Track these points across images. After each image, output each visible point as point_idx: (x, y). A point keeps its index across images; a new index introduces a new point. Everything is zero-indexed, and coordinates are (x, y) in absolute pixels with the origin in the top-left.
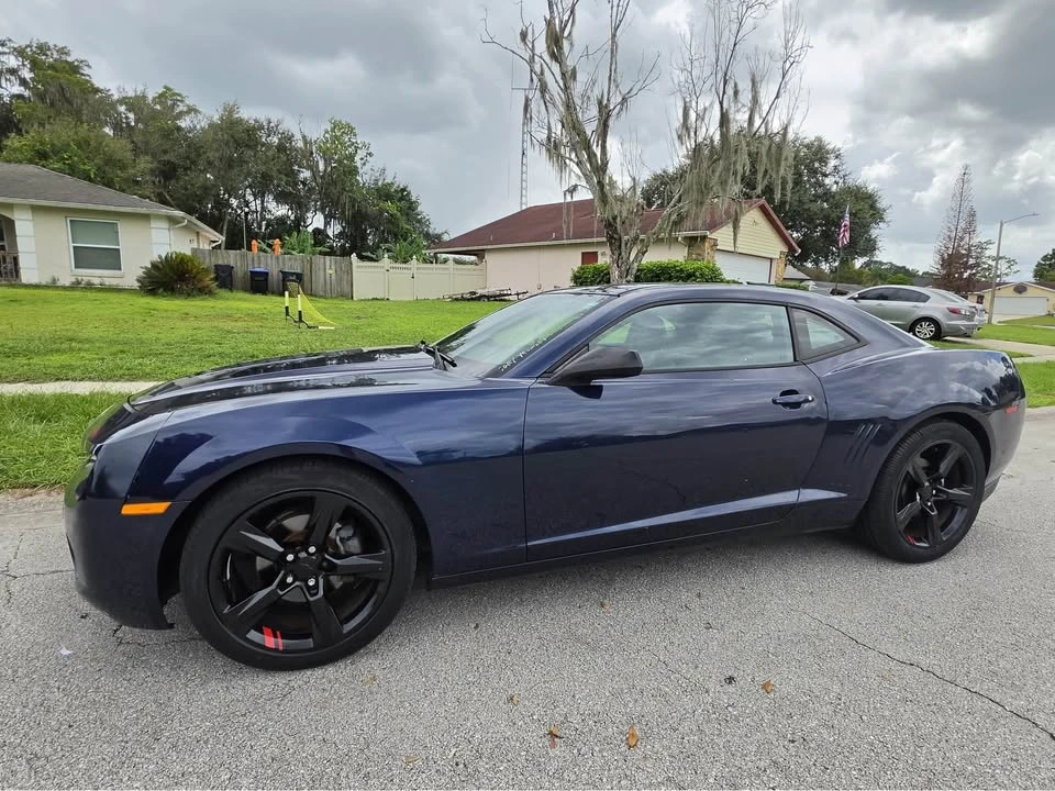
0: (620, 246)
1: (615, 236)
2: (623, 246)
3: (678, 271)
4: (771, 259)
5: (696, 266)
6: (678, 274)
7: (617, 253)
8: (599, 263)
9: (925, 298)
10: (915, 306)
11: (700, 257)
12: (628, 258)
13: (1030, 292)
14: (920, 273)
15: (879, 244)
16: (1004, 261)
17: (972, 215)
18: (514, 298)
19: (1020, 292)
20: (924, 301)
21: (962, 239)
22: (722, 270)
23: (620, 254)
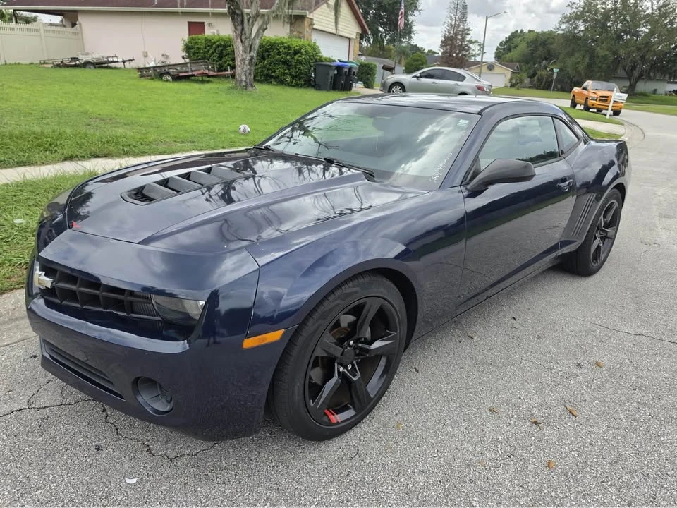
0: (242, 22)
1: (237, 11)
2: (246, 21)
3: (285, 48)
4: (350, 39)
5: (301, 43)
6: (286, 50)
7: (239, 28)
8: (206, 33)
9: (462, 78)
10: (456, 85)
11: (301, 35)
12: (251, 34)
13: (496, 68)
14: (426, 51)
15: (414, 28)
16: (477, 44)
17: (465, 8)
18: (120, 65)
19: (490, 70)
20: (463, 81)
21: (459, 26)
22: (321, 48)
23: (243, 29)
